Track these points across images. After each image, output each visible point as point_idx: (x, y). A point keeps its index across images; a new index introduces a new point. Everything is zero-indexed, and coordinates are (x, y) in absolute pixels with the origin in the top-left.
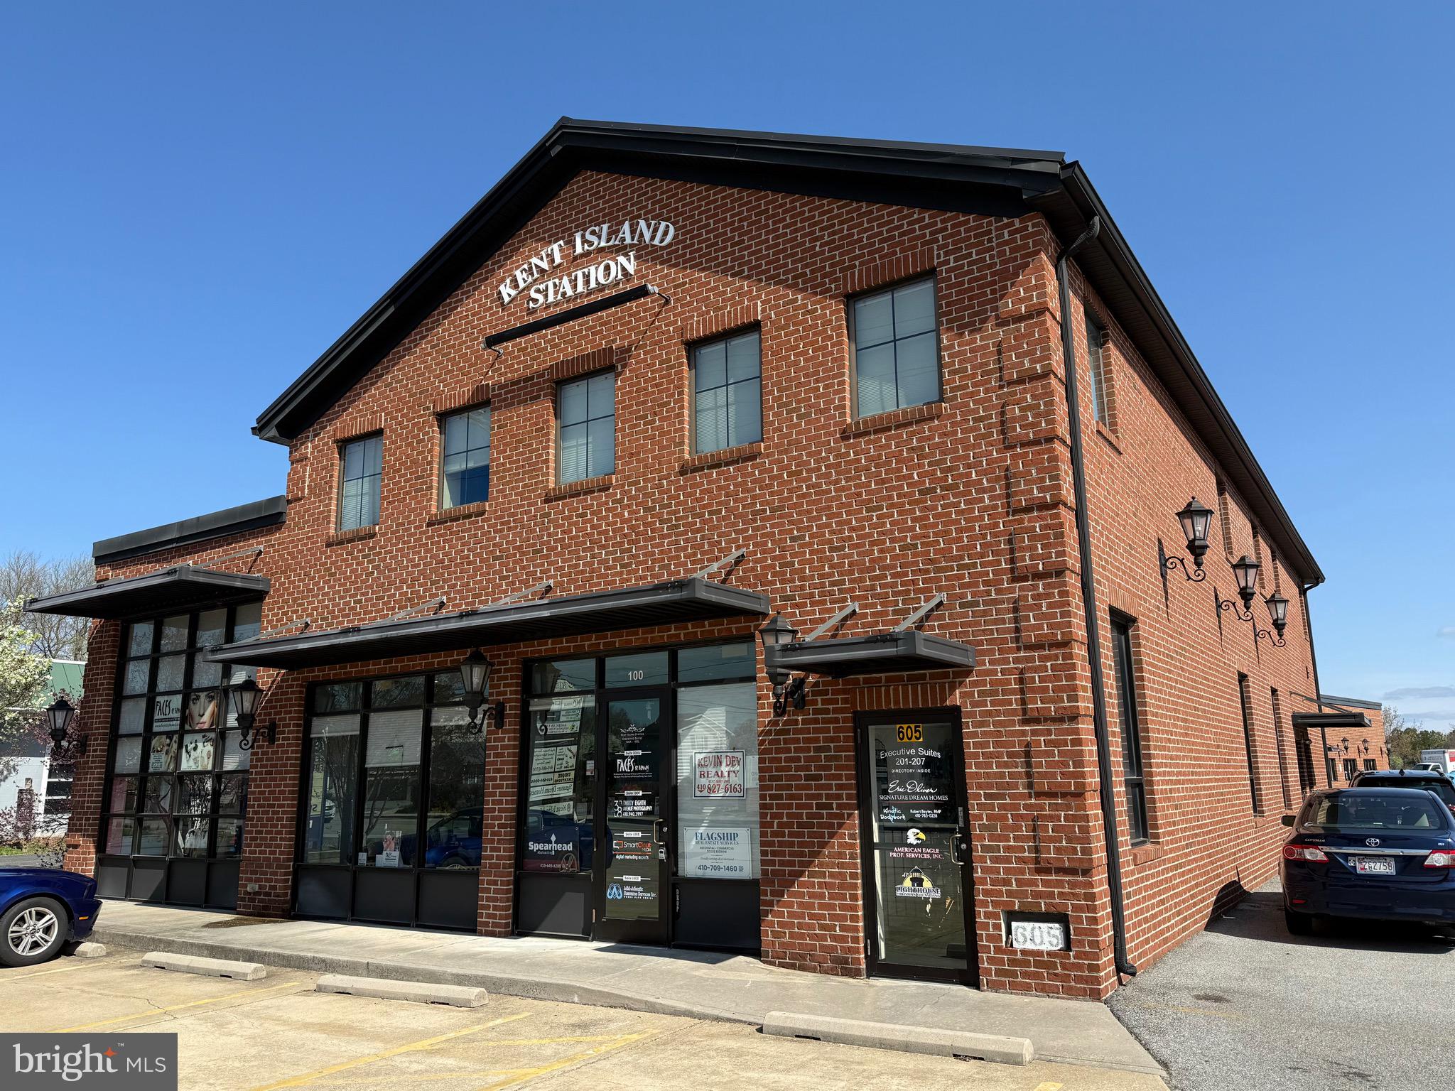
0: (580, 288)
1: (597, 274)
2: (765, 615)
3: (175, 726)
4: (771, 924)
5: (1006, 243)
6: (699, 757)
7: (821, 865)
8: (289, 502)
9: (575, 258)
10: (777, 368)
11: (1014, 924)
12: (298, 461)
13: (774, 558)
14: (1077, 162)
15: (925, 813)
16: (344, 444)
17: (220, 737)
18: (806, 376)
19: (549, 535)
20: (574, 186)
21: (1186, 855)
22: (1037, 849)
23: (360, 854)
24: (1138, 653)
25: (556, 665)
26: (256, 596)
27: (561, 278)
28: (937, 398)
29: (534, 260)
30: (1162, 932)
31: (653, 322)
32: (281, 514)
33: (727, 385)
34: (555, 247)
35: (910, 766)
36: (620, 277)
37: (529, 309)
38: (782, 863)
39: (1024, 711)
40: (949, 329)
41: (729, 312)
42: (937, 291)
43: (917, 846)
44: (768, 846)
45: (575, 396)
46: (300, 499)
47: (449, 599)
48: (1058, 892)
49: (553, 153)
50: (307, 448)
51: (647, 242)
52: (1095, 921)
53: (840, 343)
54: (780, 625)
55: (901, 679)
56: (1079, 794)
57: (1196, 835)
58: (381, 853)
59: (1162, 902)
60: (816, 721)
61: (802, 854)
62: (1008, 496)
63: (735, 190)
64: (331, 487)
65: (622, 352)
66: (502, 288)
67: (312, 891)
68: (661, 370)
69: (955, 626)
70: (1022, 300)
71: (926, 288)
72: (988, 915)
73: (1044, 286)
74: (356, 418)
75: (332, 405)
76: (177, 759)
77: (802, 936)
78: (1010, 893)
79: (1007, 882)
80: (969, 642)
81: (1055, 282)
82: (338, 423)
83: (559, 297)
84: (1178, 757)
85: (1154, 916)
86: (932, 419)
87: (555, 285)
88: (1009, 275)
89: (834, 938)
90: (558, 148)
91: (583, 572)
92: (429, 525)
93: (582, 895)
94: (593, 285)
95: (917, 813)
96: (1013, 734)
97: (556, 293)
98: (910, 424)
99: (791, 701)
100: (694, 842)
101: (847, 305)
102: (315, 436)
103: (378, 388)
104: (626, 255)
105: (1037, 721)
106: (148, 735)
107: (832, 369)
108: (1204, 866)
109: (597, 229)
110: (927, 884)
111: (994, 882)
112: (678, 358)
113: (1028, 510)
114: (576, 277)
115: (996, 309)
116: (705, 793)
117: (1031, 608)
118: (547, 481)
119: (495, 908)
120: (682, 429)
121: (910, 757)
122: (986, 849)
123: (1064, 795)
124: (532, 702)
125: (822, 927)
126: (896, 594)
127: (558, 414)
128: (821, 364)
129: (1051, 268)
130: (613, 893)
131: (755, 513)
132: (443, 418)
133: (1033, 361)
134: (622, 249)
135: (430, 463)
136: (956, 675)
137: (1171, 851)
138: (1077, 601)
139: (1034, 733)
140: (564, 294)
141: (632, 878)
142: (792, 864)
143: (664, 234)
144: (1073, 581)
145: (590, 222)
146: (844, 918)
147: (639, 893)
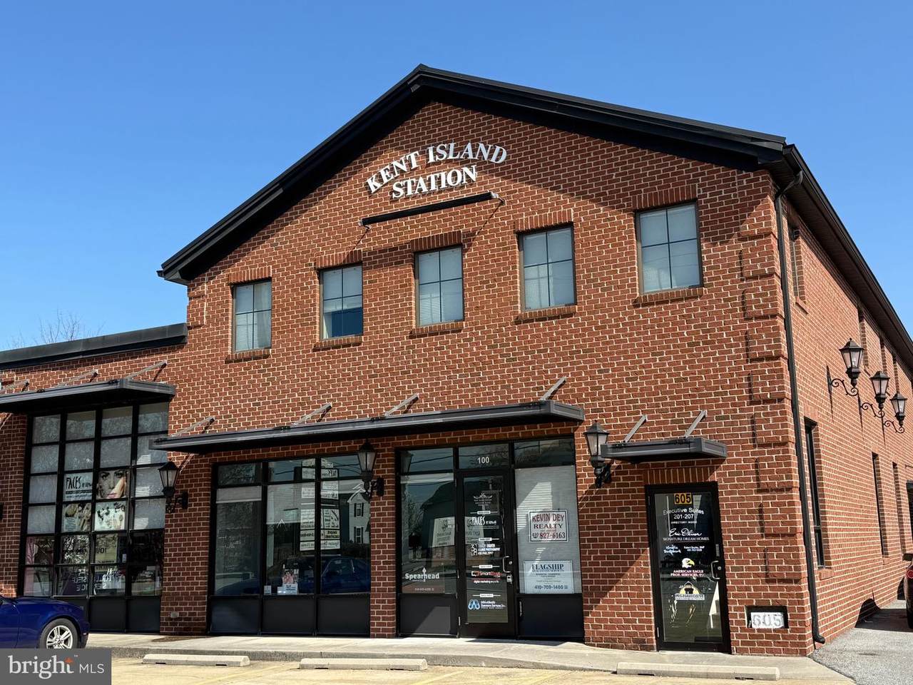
0: (433, 187)
1: (446, 178)
2: (581, 422)
3: (88, 496)
4: (591, 621)
5: (745, 187)
6: (533, 515)
7: (625, 582)
8: (189, 328)
9: (428, 165)
10: (586, 255)
11: (752, 614)
12: (195, 297)
13: (587, 384)
14: (793, 146)
15: (694, 549)
16: (235, 287)
17: (130, 504)
18: (608, 262)
19: (414, 362)
20: (426, 112)
21: (845, 578)
22: (767, 569)
23: (266, 587)
24: (818, 446)
25: (410, 452)
26: (165, 398)
27: (418, 178)
28: (698, 283)
29: (395, 163)
30: (833, 624)
31: (492, 216)
32: (184, 337)
33: (548, 263)
34: (412, 155)
35: (684, 520)
36: (465, 182)
37: (392, 198)
38: (597, 582)
39: (759, 485)
40: (706, 240)
41: (550, 215)
42: (698, 214)
43: (689, 569)
44: (585, 570)
45: (429, 264)
46: (200, 326)
47: (334, 405)
48: (779, 594)
49: (414, 89)
50: (203, 288)
51: (486, 159)
52: (803, 609)
53: (631, 242)
54: (599, 430)
55: (678, 464)
56: (793, 535)
57: (850, 566)
58: (281, 585)
59: (833, 605)
60: (619, 491)
61: (612, 576)
62: (747, 350)
63: (553, 130)
64: (227, 319)
65: (468, 235)
66: (369, 181)
67: (224, 614)
68: (499, 250)
69: (714, 431)
70: (755, 226)
71: (691, 209)
72: (736, 609)
73: (770, 218)
74: (247, 267)
75: (225, 257)
76: (91, 521)
77: (613, 627)
78: (750, 595)
79: (748, 589)
80: (722, 442)
81: (775, 213)
82: (231, 271)
83: (416, 192)
84: (839, 514)
85: (830, 613)
86: (696, 298)
87: (413, 183)
88: (747, 208)
89: (635, 627)
90: (417, 87)
91: (442, 388)
92: (314, 350)
93: (448, 609)
94: (443, 185)
95: (688, 548)
96: (752, 498)
97: (414, 188)
98: (682, 300)
99: (604, 477)
100: (531, 571)
101: (635, 217)
102: (210, 279)
103: (265, 247)
104: (469, 167)
105: (766, 491)
106: (60, 503)
107: (626, 260)
108: (854, 586)
109: (445, 146)
110: (696, 592)
111: (740, 589)
112: (511, 243)
113: (760, 359)
114: (430, 179)
115: (738, 229)
116: (538, 539)
117: (762, 421)
118: (411, 323)
119: (384, 619)
120: (516, 293)
121: (684, 514)
122: (734, 569)
123: (783, 536)
124: (402, 478)
125: (626, 621)
126: (673, 410)
127: (416, 276)
128: (619, 255)
129: (772, 203)
130: (472, 605)
131: (572, 353)
132: (321, 272)
133: (763, 266)
134: (466, 162)
135: (314, 305)
136: (714, 462)
137: (837, 574)
138: (790, 417)
139: (765, 498)
140: (420, 190)
141: (486, 595)
142: (604, 582)
143: (500, 155)
144: (788, 404)
145: (440, 139)
146: (642, 615)
147: (492, 605)
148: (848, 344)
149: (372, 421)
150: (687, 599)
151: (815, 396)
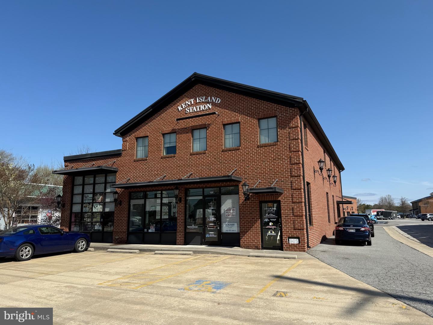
0: (198, 110)
1: (202, 107)
2: (241, 182)
3: (91, 201)
4: (242, 241)
5: (291, 113)
6: (226, 209)
7: (252, 229)
8: (123, 151)
9: (197, 103)
10: (244, 132)
11: (290, 239)
12: (125, 141)
13: (243, 170)
14: (305, 101)
15: (273, 220)
16: (137, 139)
17: (104, 204)
18: (250, 134)
19: (191, 162)
20: (196, 87)
21: (317, 229)
22: (294, 226)
23: (145, 229)
24: (310, 190)
25: (190, 190)
26: (114, 172)
27: (193, 107)
28: (276, 141)
29: (187, 102)
30: (313, 243)
31: (216, 119)
32: (121, 153)
33: (232, 134)
34: (192, 100)
35: (270, 211)
36: (208, 108)
37: (185, 113)
38: (244, 229)
39: (292, 201)
40: (279, 128)
41: (233, 119)
42: (277, 120)
43: (271, 226)
44: (241, 226)
45: (196, 133)
46: (126, 150)
47: (167, 175)
48: (298, 233)
49: (192, 80)
50: (127, 139)
51: (214, 102)
52: (304, 238)
53: (257, 128)
54: (246, 184)
55: (269, 195)
56: (302, 216)
57: (319, 225)
58: (150, 229)
59: (314, 237)
60: (252, 202)
61: (249, 227)
62: (290, 161)
63: (234, 94)
64: (134, 148)
65: (208, 125)
66: (179, 107)
67: (132, 237)
68: (218, 129)
69: (280, 185)
70: (294, 124)
71: (275, 119)
72: (285, 238)
73: (298, 122)
74: (141, 133)
75: (134, 129)
76: (92, 209)
77: (249, 243)
78: (289, 234)
79: (288, 232)
80: (282, 188)
81: (299, 121)
82: (136, 133)
83: (193, 111)
84: (316, 210)
85: (312, 239)
86: (276, 145)
87: (192, 108)
88: (291, 119)
89: (255, 243)
90: (194, 79)
91: (200, 171)
92: (161, 158)
93: (200, 237)
94: (201, 109)
95: (271, 220)
96: (290, 205)
97: (192, 110)
98: (271, 146)
99: (247, 198)
100: (225, 226)
101: (258, 121)
102: (129, 136)
103: (146, 126)
104: (209, 104)
105: (295, 203)
106: (82, 203)
107: (255, 133)
108: (320, 231)
109: (202, 97)
110: (273, 232)
111: (286, 232)
112: (221, 127)
113: (294, 164)
114: (197, 107)
115: (289, 125)
116: (227, 216)
117: (294, 182)
118: (191, 151)
119: (181, 239)
120: (222, 142)
121: (270, 209)
122: (285, 226)
123: (299, 216)
124: (187, 197)
125: (253, 241)
126: (268, 179)
127: (193, 137)
128: (253, 132)
129: (299, 118)
130: (207, 236)
131: (239, 161)
132: (164, 135)
133: (296, 136)
134: (208, 103)
135: (161, 145)
136: (280, 194)
137: (315, 228)
138: (302, 181)
139: (294, 205)
140: (194, 111)
141: (212, 233)
142: (247, 229)
143: (218, 101)
144: (302, 177)
145: (200, 95)
146: (257, 239)
147: (213, 236)
148: (320, 160)
149: (178, 180)
150: (271, 234)
151: (310, 175)
